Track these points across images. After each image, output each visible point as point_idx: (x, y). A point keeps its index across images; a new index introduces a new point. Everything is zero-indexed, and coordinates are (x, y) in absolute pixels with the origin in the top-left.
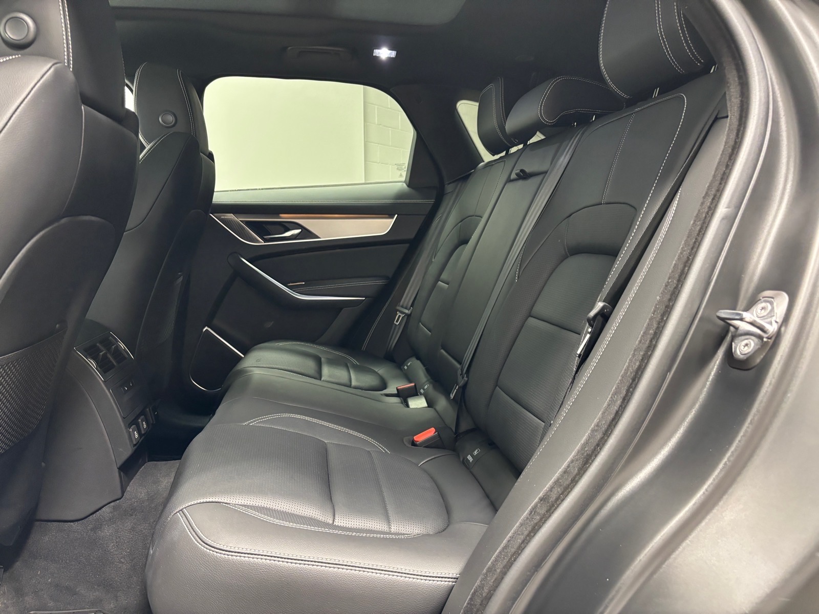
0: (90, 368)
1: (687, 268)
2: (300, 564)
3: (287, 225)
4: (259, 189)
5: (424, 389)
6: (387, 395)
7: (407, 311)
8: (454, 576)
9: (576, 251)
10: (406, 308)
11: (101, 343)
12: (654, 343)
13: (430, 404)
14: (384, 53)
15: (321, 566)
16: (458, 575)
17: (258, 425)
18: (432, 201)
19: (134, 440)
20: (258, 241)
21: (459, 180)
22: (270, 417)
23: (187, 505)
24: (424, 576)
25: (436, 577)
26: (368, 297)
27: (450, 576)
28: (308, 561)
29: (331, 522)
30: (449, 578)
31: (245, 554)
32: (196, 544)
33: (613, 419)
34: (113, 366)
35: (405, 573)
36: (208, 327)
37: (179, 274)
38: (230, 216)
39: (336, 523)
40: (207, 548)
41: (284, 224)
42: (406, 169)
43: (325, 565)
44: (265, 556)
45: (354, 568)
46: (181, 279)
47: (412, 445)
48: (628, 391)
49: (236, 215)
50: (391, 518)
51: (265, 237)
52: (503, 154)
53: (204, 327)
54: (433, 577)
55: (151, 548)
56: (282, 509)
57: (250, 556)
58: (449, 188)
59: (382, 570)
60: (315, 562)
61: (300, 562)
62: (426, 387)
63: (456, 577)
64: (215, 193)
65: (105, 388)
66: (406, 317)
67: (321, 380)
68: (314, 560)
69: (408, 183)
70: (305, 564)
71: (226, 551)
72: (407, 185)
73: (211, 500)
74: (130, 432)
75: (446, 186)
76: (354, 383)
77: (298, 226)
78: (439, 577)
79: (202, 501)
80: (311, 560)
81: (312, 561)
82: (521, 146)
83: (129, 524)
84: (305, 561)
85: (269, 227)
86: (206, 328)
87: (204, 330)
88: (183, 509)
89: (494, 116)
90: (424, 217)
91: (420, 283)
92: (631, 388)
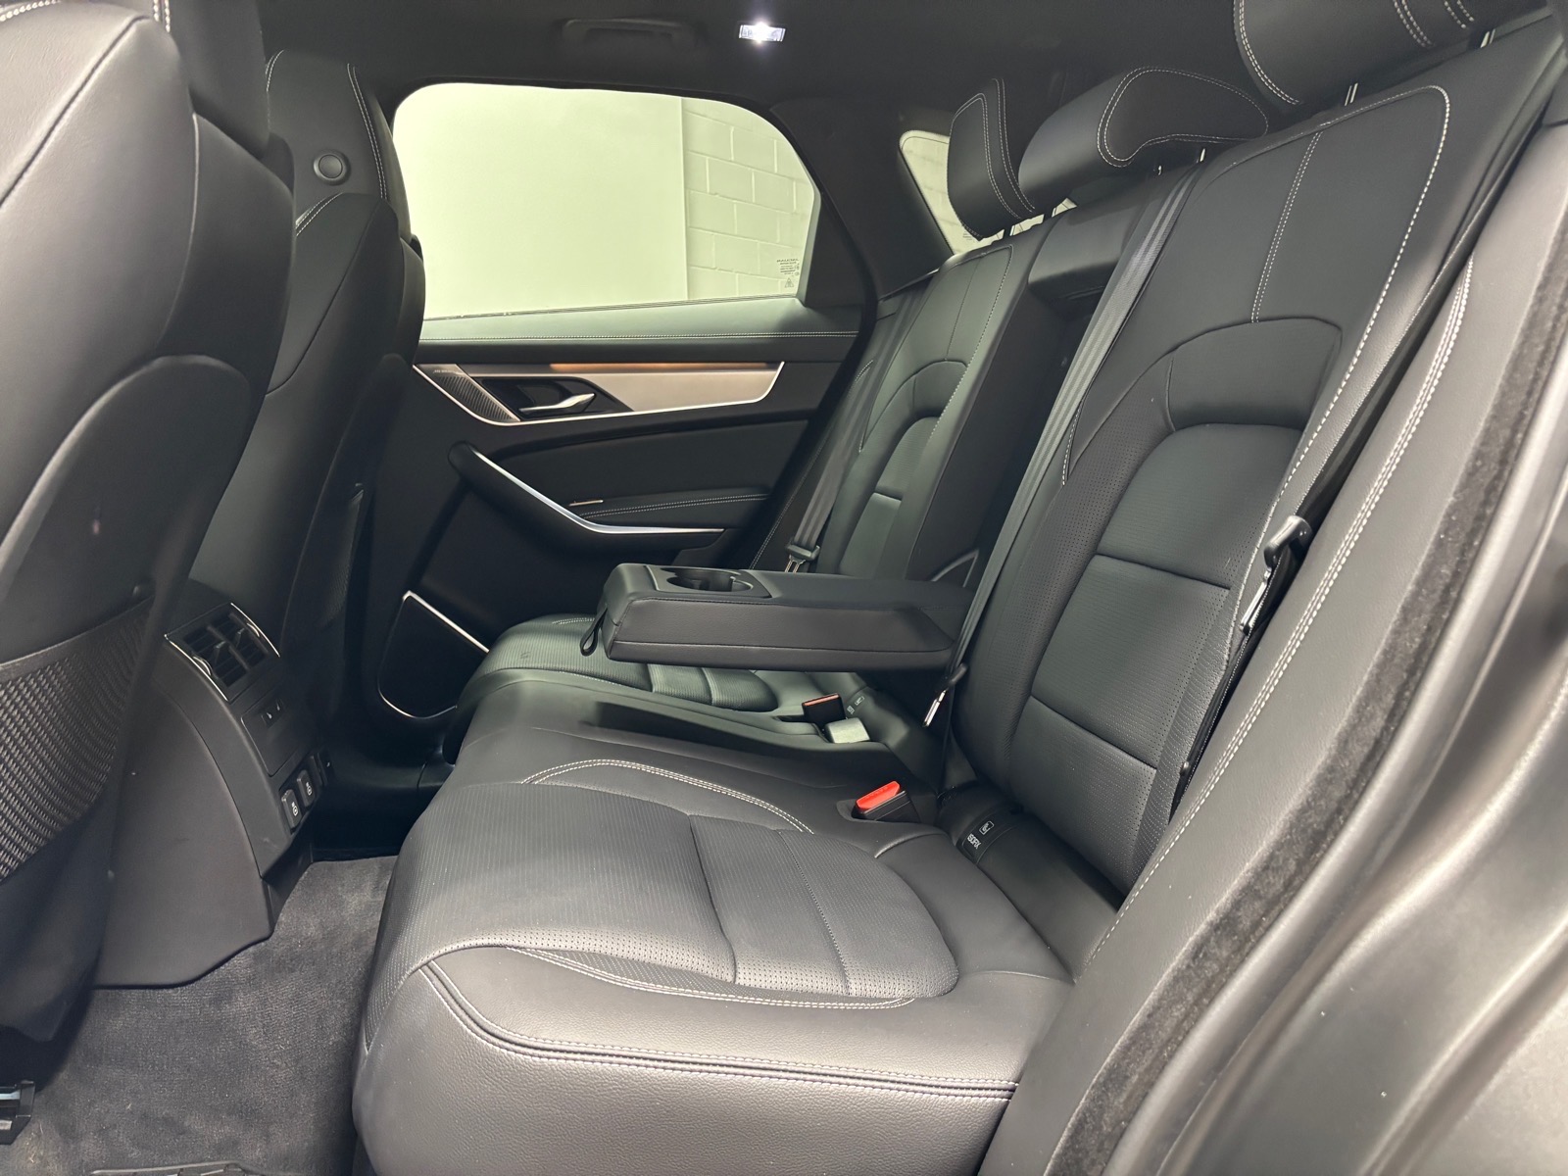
0: (200, 677)
1: (1520, 436)
2: (691, 1071)
3: (565, 385)
4: (507, 314)
5: (854, 706)
6: (784, 719)
7: (808, 554)
8: (1004, 1084)
9: (1190, 419)
10: (807, 547)
11: (215, 624)
12: (1454, 594)
13: (874, 733)
14: (761, 32)
15: (736, 1074)
16: (1011, 1083)
17: (549, 783)
18: (852, 334)
19: (291, 820)
20: (507, 418)
21: (907, 290)
22: (572, 766)
23: (437, 953)
24: (943, 1087)
25: (968, 1088)
26: (730, 527)
27: (996, 1086)
28: (708, 1064)
29: (730, 979)
30: (993, 1089)
31: (575, 1053)
32: (470, 1036)
33: (1370, 757)
34: (241, 672)
35: (905, 1083)
36: (413, 591)
37: (357, 485)
38: (452, 369)
39: (740, 981)
40: (493, 1044)
41: (560, 383)
42: (800, 271)
43: (741, 1071)
44: (618, 1056)
45: (802, 1076)
46: (360, 496)
47: (854, 816)
48: (1399, 697)
49: (463, 366)
50: (847, 967)
51: (522, 410)
52: (1001, 234)
53: (405, 592)
54: (962, 1088)
55: (365, 1043)
56: (631, 956)
57: (586, 1057)
58: (887, 307)
59: (859, 1078)
60: (721, 1065)
61: (692, 1067)
62: (858, 701)
63: (1007, 1087)
64: (425, 324)
65: (231, 716)
66: (807, 565)
67: (651, 691)
68: (719, 1062)
69: (803, 300)
70: (701, 1071)
71: (536, 1048)
72: (801, 301)
73: (486, 941)
74: (282, 804)
75: (881, 302)
76: (716, 696)
77: (588, 387)
78: (974, 1089)
79: (467, 944)
80: (714, 1061)
81: (714, 1065)
82: (1039, 219)
83: (288, 988)
84: (701, 1064)
85: (529, 390)
86: (409, 594)
87: (405, 597)
88: (429, 962)
89: (987, 157)
90: (839, 364)
91: (834, 494)
92: (1408, 689)
